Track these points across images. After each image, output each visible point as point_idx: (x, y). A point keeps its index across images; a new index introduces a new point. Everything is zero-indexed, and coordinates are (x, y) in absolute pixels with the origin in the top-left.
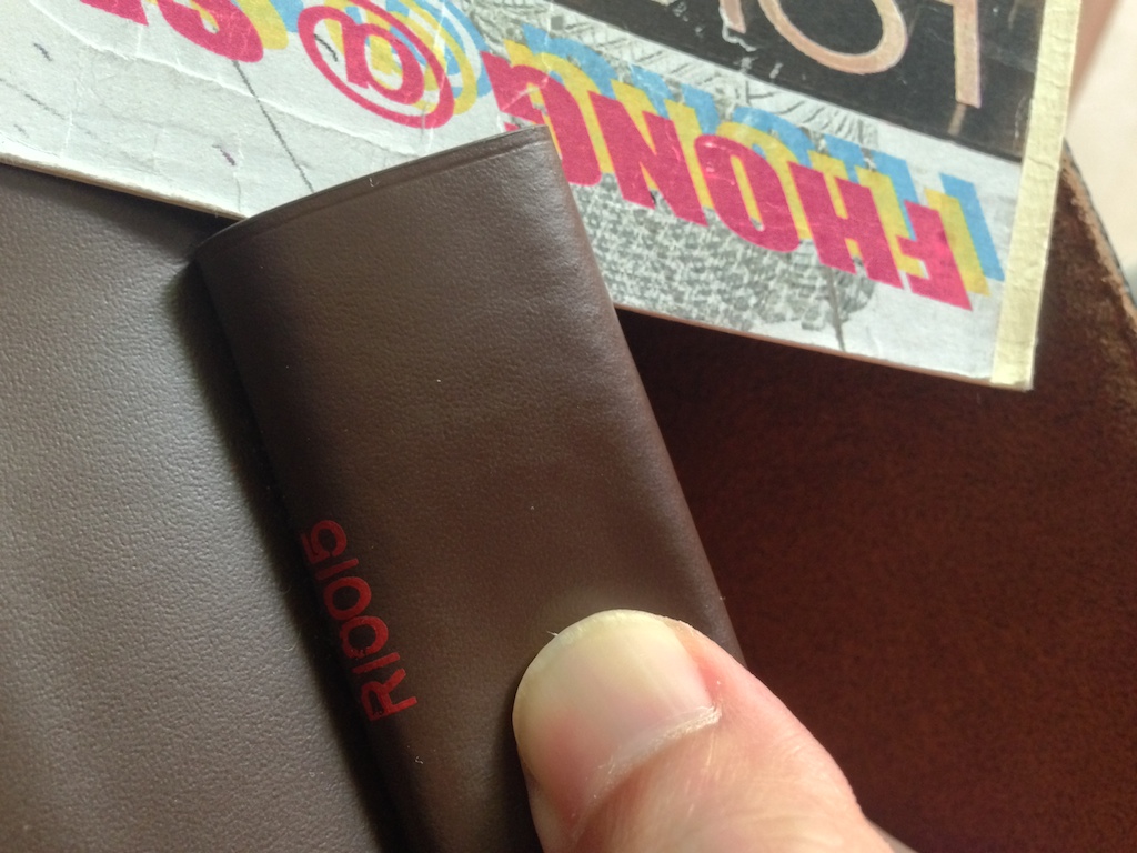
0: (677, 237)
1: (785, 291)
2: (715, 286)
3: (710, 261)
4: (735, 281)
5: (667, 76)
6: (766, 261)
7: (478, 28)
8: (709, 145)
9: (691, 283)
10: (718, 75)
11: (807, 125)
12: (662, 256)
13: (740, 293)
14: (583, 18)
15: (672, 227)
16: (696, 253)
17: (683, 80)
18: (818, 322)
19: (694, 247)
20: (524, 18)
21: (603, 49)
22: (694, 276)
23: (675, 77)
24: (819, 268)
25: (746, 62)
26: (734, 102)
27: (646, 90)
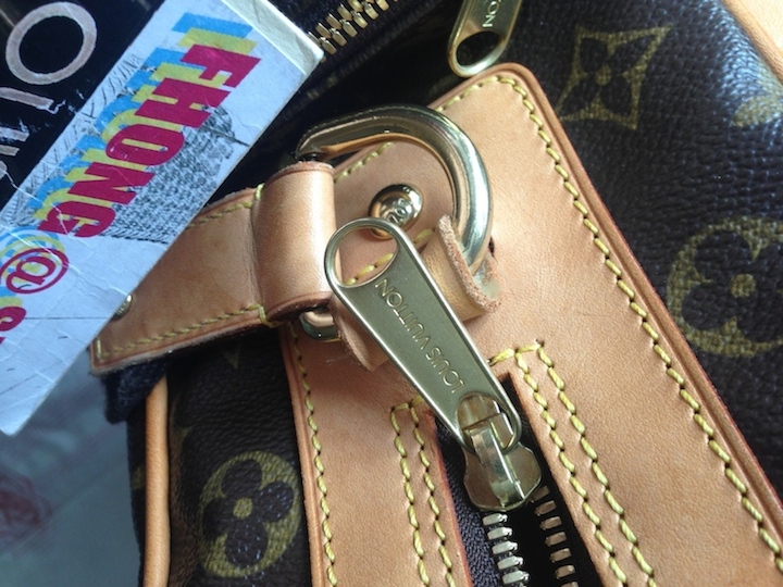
0: (155, 192)
1: (204, 156)
2: (188, 188)
3: (174, 183)
4: (189, 177)
5: (68, 152)
6: (184, 156)
7: (25, 225)
8: (112, 150)
9: (181, 198)
10: (74, 126)
11: (117, 94)
12: (162, 203)
13: (196, 178)
14: (29, 178)
15: (149, 191)
16: (167, 187)
17: (73, 146)
18: (229, 149)
19: (163, 187)
20: (24, 204)
21: (47, 177)
22: (178, 195)
23: (71, 149)
24: (199, 131)
25: (70, 108)
26: (92, 126)
27: (73, 166)
